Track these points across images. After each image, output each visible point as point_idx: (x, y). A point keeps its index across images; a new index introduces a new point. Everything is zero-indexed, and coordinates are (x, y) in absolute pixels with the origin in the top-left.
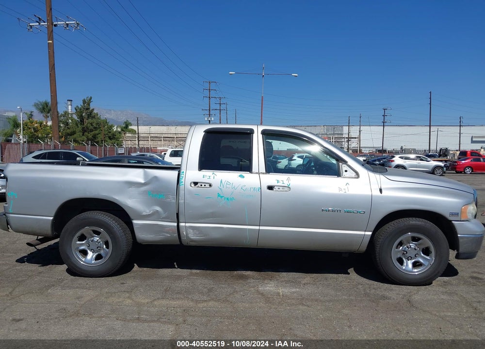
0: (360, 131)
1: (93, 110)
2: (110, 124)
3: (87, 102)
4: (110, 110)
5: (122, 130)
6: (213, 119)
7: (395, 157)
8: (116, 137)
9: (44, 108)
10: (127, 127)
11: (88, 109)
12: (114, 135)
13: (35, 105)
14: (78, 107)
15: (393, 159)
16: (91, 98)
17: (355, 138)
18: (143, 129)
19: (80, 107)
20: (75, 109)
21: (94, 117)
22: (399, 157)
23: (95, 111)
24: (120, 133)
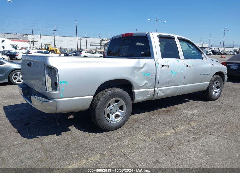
0: (41, 38)
7: (82, 52)
15: (81, 53)
17: (36, 42)
22: (85, 52)
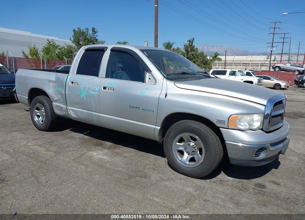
1: (194, 46)
2: (205, 55)
3: (191, 42)
4: (214, 46)
5: (213, 59)
6: (274, 50)
8: (208, 63)
9: (167, 46)
10: (216, 56)
11: (191, 46)
12: (206, 62)
13: (163, 45)
14: (186, 44)
16: (194, 39)
18: (230, 58)
19: (187, 44)
20: (184, 46)
21: (194, 51)
23: (195, 47)
24: (211, 60)
